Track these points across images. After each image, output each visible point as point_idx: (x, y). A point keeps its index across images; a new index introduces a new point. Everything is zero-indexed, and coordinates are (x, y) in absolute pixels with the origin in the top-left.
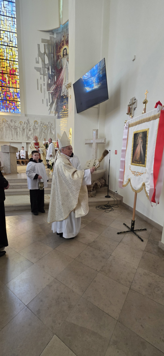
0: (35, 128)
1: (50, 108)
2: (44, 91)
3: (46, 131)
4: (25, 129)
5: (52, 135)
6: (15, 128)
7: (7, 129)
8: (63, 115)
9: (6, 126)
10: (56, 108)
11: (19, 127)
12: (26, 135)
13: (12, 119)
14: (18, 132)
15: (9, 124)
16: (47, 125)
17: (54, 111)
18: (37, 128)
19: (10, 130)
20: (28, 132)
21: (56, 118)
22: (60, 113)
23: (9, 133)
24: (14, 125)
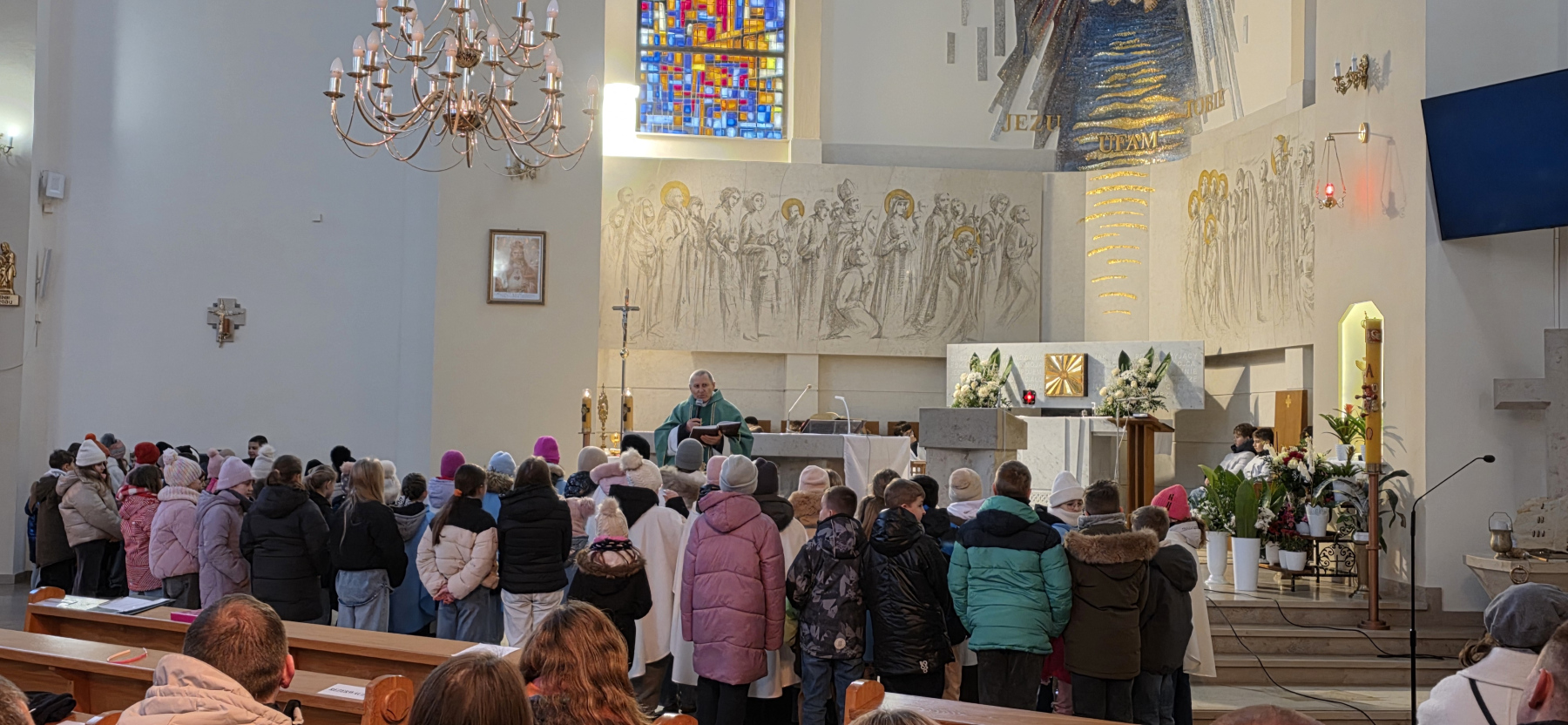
0: (889, 247)
1: (1001, 93)
3: (974, 265)
4: (818, 257)
6: (749, 246)
7: (692, 261)
8: (1102, 139)
9: (688, 234)
10: (1047, 89)
11: (775, 241)
12: (824, 297)
13: (734, 188)
14: (764, 278)
15: (706, 222)
16: (984, 220)
17: (1036, 112)
18: (902, 246)
19: (712, 263)
20: (835, 280)
21: (1050, 163)
22: (1078, 126)
23: (704, 287)
24: (739, 229)
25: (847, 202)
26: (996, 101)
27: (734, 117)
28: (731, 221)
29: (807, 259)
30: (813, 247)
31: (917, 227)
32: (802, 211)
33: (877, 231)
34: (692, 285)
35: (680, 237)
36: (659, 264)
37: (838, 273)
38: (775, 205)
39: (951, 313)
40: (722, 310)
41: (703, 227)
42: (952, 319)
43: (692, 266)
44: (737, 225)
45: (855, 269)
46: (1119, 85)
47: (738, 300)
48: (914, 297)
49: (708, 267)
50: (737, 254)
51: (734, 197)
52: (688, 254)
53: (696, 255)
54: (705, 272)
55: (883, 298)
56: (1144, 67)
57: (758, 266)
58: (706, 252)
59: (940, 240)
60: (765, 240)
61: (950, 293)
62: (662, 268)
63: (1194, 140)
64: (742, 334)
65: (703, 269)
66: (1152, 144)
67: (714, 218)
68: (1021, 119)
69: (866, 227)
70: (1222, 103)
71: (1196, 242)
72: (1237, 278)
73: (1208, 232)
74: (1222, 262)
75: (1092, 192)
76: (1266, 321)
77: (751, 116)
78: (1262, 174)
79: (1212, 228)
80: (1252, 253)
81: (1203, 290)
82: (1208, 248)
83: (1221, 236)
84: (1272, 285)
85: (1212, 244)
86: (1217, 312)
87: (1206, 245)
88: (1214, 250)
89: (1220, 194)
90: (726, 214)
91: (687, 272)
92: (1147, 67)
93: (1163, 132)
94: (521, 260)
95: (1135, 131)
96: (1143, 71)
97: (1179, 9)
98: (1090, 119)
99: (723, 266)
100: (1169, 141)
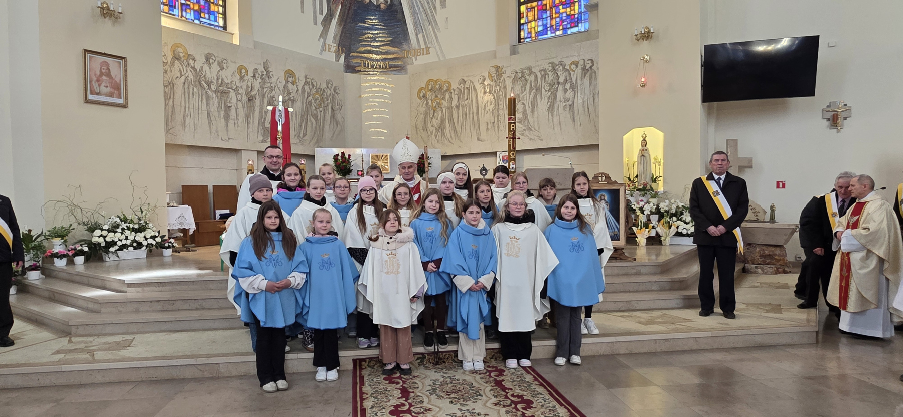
0: (287, 98)
1: (322, 32)
3: (321, 111)
4: (256, 99)
5: (337, 126)
6: (221, 88)
7: (191, 93)
8: (362, 62)
9: (188, 76)
10: (339, 35)
11: (235, 87)
12: (259, 120)
13: (212, 54)
14: (230, 107)
15: (198, 70)
16: (323, 90)
17: (335, 45)
18: (292, 98)
19: (202, 95)
20: (264, 113)
21: (342, 68)
22: (352, 54)
23: (198, 109)
24: (216, 77)
25: (268, 72)
26: (320, 36)
27: (198, 14)
28: (211, 72)
29: (251, 99)
30: (253, 93)
31: (298, 90)
32: (247, 72)
33: (282, 89)
34: (191, 106)
35: (183, 78)
36: (172, 92)
37: (265, 108)
38: (233, 67)
39: (313, 133)
40: (209, 123)
41: (196, 73)
42: (314, 136)
43: (191, 95)
44: (214, 75)
46: (370, 39)
48: (298, 124)
50: (215, 92)
51: (212, 59)
52: (188, 88)
53: (193, 89)
54: (199, 100)
56: (380, 33)
57: (227, 100)
58: (199, 88)
59: (307, 98)
60: (229, 86)
61: (312, 124)
62: (174, 95)
63: (409, 67)
64: (220, 138)
65: (197, 97)
66: (386, 67)
67: (202, 69)
68: (330, 46)
69: (277, 87)
70: (428, 53)
71: (425, 109)
72: (460, 123)
73: (435, 105)
74: (447, 117)
75: (364, 84)
76: (484, 141)
77: (207, 16)
78: (480, 81)
79: (438, 103)
80: (473, 113)
81: (431, 129)
82: (434, 111)
83: (445, 106)
84: (490, 126)
85: (438, 110)
86: (443, 138)
87: (432, 110)
88: (440, 112)
89: (444, 90)
90: (208, 68)
91: (188, 99)
92: (382, 33)
93: (392, 63)
94: (109, 74)
95: (377, 60)
96: (381, 35)
97: (399, 10)
98: (357, 52)
99: (208, 98)
100: (396, 66)
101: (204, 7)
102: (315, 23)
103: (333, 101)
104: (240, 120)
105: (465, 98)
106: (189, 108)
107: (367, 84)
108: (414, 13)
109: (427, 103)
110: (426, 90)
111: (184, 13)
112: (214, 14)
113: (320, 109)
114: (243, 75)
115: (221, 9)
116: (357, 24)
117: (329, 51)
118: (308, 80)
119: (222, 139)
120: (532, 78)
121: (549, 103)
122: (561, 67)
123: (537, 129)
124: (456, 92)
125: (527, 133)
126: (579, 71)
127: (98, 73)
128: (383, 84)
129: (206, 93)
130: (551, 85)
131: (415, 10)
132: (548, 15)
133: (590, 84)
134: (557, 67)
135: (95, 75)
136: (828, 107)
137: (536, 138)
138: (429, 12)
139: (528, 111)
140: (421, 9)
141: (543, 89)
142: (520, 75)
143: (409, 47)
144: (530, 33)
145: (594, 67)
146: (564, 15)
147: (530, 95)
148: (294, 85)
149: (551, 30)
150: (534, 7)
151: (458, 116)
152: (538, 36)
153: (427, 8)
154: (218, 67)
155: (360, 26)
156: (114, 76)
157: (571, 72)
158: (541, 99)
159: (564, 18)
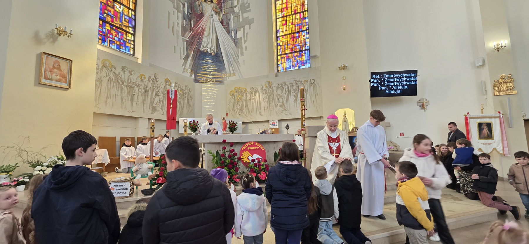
0: (165, 92)
1: (184, 63)
2: (177, 34)
4: (149, 92)
5: (190, 107)
6: (130, 85)
8: (202, 78)
9: (111, 77)
10: (192, 65)
11: (137, 85)
12: (150, 103)
13: (126, 67)
14: (134, 95)
15: (117, 74)
16: (184, 90)
17: (190, 70)
19: (118, 87)
21: (193, 80)
22: (197, 74)
23: (116, 94)
24: (127, 79)
25: (156, 79)
27: (119, 47)
28: (125, 76)
29: (146, 92)
30: (148, 89)
32: (145, 78)
33: (163, 87)
34: (112, 93)
35: (108, 78)
36: (100, 84)
37: (154, 97)
39: (178, 110)
40: (121, 102)
41: (116, 76)
42: (178, 112)
43: (112, 87)
44: (126, 77)
45: (158, 97)
46: (207, 68)
47: (126, 100)
49: (117, 88)
50: (126, 86)
51: (126, 69)
52: (110, 83)
53: (113, 84)
54: (116, 90)
55: (164, 105)
56: (211, 66)
57: (133, 91)
58: (117, 84)
60: (135, 84)
61: (178, 106)
62: (101, 86)
63: (225, 82)
64: (127, 110)
65: (115, 88)
66: (214, 81)
67: (119, 74)
70: (235, 75)
71: (233, 101)
72: (251, 107)
73: (238, 99)
74: (244, 104)
75: (204, 88)
76: (263, 115)
77: (124, 48)
78: (261, 88)
79: (240, 98)
80: (257, 103)
81: (236, 110)
82: (238, 102)
83: (244, 99)
84: (266, 108)
85: (240, 101)
86: (242, 114)
87: (237, 101)
88: (241, 102)
89: (243, 92)
90: (123, 74)
91: (110, 89)
92: (212, 66)
93: (217, 79)
94: (59, 68)
95: (210, 78)
96: (212, 67)
97: (220, 56)
98: (200, 74)
99: (122, 89)
100: (219, 81)
101: (122, 44)
102: (181, 59)
103: (188, 95)
104: (140, 102)
105: (254, 95)
106: (110, 94)
107: (205, 88)
108: (228, 58)
109: (234, 98)
110: (234, 92)
111: (111, 45)
112: (128, 48)
113: (182, 99)
114: (142, 79)
115: (132, 46)
116: (200, 61)
117: (187, 72)
118: (177, 84)
119: (128, 111)
120: (286, 87)
121: (294, 98)
122: (300, 82)
123: (289, 110)
124: (249, 93)
125: (284, 111)
126: (308, 84)
127: (51, 67)
128: (213, 89)
129: (121, 86)
130: (295, 90)
131: (228, 57)
132: (291, 60)
133: (314, 90)
134: (298, 82)
135: (49, 68)
136: (420, 100)
137: (288, 114)
138: (235, 57)
139: (285, 102)
140: (231, 56)
141: (291, 93)
142: (280, 86)
143: (225, 73)
144: (283, 68)
145: (315, 83)
146: (299, 61)
147: (285, 94)
148: (169, 86)
149: (292, 67)
150: (285, 57)
151: (250, 104)
152: (287, 69)
153: (234, 56)
154: (129, 73)
155: (202, 62)
156: (63, 71)
157: (305, 85)
158: (291, 96)
159: (298, 62)
